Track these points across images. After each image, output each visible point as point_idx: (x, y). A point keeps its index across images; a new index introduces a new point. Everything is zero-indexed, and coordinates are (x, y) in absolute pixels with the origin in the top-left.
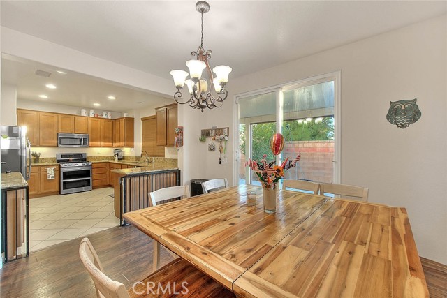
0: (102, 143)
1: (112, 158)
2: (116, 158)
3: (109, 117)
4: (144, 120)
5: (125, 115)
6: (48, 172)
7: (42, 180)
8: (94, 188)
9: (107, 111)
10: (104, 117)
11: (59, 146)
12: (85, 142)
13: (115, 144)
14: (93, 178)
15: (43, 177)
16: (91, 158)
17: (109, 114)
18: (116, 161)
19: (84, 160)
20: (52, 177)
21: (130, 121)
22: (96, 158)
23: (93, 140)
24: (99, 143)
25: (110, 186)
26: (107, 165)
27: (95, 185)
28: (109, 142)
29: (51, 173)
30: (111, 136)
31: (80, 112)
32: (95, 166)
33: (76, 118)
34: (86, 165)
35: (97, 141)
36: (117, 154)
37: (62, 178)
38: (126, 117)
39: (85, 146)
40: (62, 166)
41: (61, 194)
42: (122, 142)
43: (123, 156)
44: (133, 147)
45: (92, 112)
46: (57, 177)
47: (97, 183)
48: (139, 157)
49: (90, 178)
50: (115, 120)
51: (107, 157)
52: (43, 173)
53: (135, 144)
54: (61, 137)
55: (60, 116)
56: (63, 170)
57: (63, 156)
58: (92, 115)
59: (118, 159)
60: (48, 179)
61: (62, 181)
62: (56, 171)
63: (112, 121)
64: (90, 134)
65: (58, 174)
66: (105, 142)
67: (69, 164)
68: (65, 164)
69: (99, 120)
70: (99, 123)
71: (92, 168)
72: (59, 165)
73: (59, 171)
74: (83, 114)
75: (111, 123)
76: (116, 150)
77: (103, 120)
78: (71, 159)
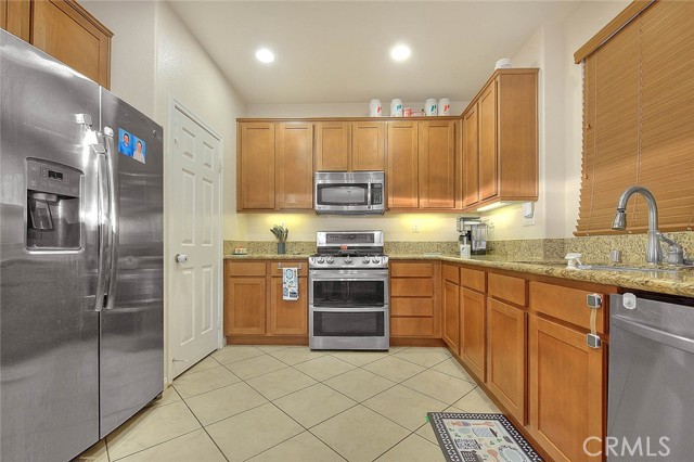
0: (423, 202)
1: (453, 247)
2: (465, 248)
3: (442, 113)
4: (586, 56)
5: (499, 65)
6: (285, 279)
7: (274, 302)
8: (394, 343)
9: (438, 96)
10: (429, 113)
11: (317, 207)
12: (378, 199)
13: (460, 204)
14: (397, 308)
15: (274, 291)
16: (396, 245)
17: (444, 102)
18: (465, 256)
19: (380, 251)
20: (293, 294)
21: (521, 84)
22: (408, 246)
23: (398, 192)
24: (413, 201)
25: (443, 343)
26: (435, 271)
27: (400, 332)
28: (444, 195)
29: (290, 280)
30: (449, 173)
32: (400, 269)
33: (356, 124)
34: (371, 265)
35: (407, 194)
36: (469, 235)
37: (311, 300)
38: (502, 72)
39: (375, 207)
40: (313, 262)
41: (308, 349)
42: (487, 182)
43: (488, 243)
44: (533, 198)
45: (396, 103)
46: (304, 296)
47: (404, 329)
48: (562, 242)
49: (384, 309)
50: (462, 117)
51: (439, 245)
52: (274, 282)
53: (543, 187)
54: (320, 182)
55: (319, 126)
56: (315, 276)
57: (330, 237)
58: (396, 113)
59: (472, 252)
60: (284, 298)
61: (312, 308)
62: (303, 277)
63: (451, 123)
64: (390, 173)
65: (304, 287)
66: (430, 195)
67: (329, 259)
68: (319, 259)
69: (415, 123)
70: (414, 132)
71: (391, 277)
72: (307, 259)
73: (308, 277)
74: (375, 113)
75: (450, 129)
76: (465, 219)
77: (427, 122)
78: (344, 246)
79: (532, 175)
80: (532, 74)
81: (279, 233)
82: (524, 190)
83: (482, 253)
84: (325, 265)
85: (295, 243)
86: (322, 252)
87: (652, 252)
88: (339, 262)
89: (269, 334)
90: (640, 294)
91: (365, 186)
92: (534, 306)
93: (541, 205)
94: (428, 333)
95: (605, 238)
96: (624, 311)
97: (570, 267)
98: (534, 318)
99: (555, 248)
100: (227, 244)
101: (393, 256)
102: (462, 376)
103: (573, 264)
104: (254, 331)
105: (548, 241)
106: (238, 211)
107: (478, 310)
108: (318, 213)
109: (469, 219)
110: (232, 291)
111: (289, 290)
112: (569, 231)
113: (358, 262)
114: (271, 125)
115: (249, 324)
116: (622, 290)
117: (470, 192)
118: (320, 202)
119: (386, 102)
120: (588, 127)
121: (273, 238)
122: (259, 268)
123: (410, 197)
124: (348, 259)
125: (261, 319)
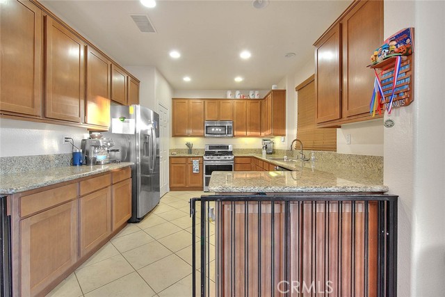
0: (248, 133)
1: (260, 151)
2: (264, 151)
3: (256, 97)
4: (299, 89)
5: (273, 88)
6: (194, 164)
7: (189, 173)
9: (255, 90)
10: (251, 97)
11: (206, 135)
12: (229, 131)
13: (263, 134)
15: (189, 169)
16: (238, 150)
17: (257, 93)
18: (264, 157)
19: (231, 153)
20: (197, 170)
21: (280, 95)
22: (243, 150)
23: (239, 129)
24: (244, 133)
26: (252, 161)
28: (256, 130)
29: (196, 165)
30: (259, 122)
31: (226, 95)
32: (238, 160)
33: (221, 102)
34: (227, 159)
35: (241, 131)
36: (266, 147)
37: (204, 172)
38: (273, 91)
39: (229, 135)
40: (205, 158)
41: (203, 191)
42: (267, 129)
43: (273, 150)
44: (284, 135)
45: (238, 92)
46: (201, 171)
50: (265, 98)
51: (255, 150)
52: (189, 166)
53: (287, 131)
54: (208, 125)
55: (206, 102)
56: (206, 163)
57: (210, 147)
58: (238, 97)
59: (267, 153)
60: (194, 172)
61: (205, 176)
62: (201, 164)
63: (259, 102)
64: (235, 121)
65: (201, 168)
66: (251, 130)
67: (212, 156)
68: (207, 156)
69: (245, 101)
70: (245, 105)
71: (235, 163)
72: (202, 157)
73: (203, 163)
74: (229, 97)
75: (259, 104)
76: (264, 140)
77: (250, 101)
78: (217, 150)
79: (284, 127)
80: (284, 92)
81: (188, 145)
82: (281, 132)
83: (271, 154)
84: (210, 159)
85: (196, 149)
86: (207, 153)
88: (215, 158)
89: (187, 186)
91: (225, 127)
93: (286, 137)
99: (290, 153)
100: (170, 150)
101: (236, 155)
104: (182, 185)
105: (288, 150)
106: (173, 136)
108: (206, 137)
109: (266, 140)
110: (173, 169)
113: (222, 157)
114: (187, 101)
115: (179, 183)
117: (265, 131)
118: (207, 133)
120: (299, 113)
121: (186, 147)
122: (183, 160)
123: (243, 131)
124: (219, 156)
125: (184, 180)
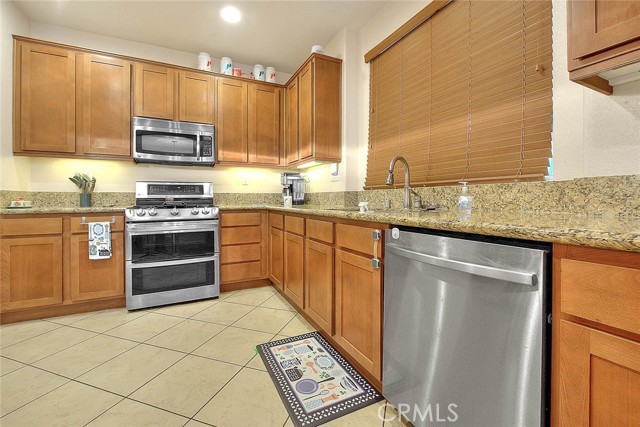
0: (252, 157)
1: (277, 198)
2: (288, 199)
3: (269, 80)
4: (373, 58)
5: (315, 49)
6: (92, 235)
7: (76, 262)
8: (225, 289)
9: (265, 64)
10: (258, 77)
11: (136, 155)
12: (207, 152)
13: (284, 161)
14: (227, 256)
15: (76, 250)
16: (226, 197)
17: (270, 71)
18: (288, 206)
19: (210, 202)
20: (103, 252)
21: (328, 68)
22: (237, 197)
23: (227, 146)
24: (243, 156)
25: (270, 282)
26: (263, 218)
27: (230, 279)
28: (270, 152)
29: (99, 236)
30: (275, 134)
32: (230, 219)
33: (183, 74)
34: (201, 216)
35: (237, 149)
36: (291, 188)
37: (129, 256)
38: (316, 56)
39: (205, 159)
40: (131, 215)
41: (125, 310)
42: (305, 145)
43: (306, 195)
44: (337, 160)
45: (226, 61)
46: (119, 253)
47: (234, 274)
48: (356, 194)
49: (215, 258)
50: (286, 86)
51: (266, 196)
52: (76, 240)
53: (345, 151)
54: (140, 128)
55: (138, 66)
56: (132, 231)
57: (152, 188)
58: (226, 71)
59: (294, 203)
60: (91, 257)
61: (130, 265)
62: (119, 233)
63: (277, 90)
64: (220, 127)
65: (119, 244)
66: (258, 151)
67: (152, 211)
68: (140, 211)
69: (245, 84)
70: (243, 92)
71: (221, 227)
72: (123, 213)
73: (124, 231)
74: (204, 66)
75: (275, 95)
76: (288, 175)
77: (255, 86)
78: (170, 197)
79: (336, 142)
80: (338, 63)
81: (78, 180)
82: (332, 153)
83: (301, 203)
84: (147, 218)
85: (107, 194)
86: (141, 204)
87: (407, 201)
88: (164, 214)
89: (68, 302)
90: (402, 228)
91: (193, 137)
92: (339, 243)
93: (343, 165)
94: (257, 275)
95: (381, 191)
96: (393, 240)
97: (362, 212)
98: (339, 252)
99: (351, 198)
101: (223, 207)
102: (285, 307)
103: (364, 209)
104: (45, 301)
105: (347, 193)
106: (15, 153)
107: (298, 250)
108: (137, 161)
109: (291, 175)
110: (6, 256)
111: (99, 248)
112: (360, 186)
113: (186, 213)
114: (71, 55)
115: (39, 294)
116: (392, 226)
117: (292, 152)
118: (139, 149)
119: (215, 58)
120: (372, 111)
121: (74, 188)
122: (54, 225)
123: (240, 151)
124: (175, 210)
125: (57, 287)
